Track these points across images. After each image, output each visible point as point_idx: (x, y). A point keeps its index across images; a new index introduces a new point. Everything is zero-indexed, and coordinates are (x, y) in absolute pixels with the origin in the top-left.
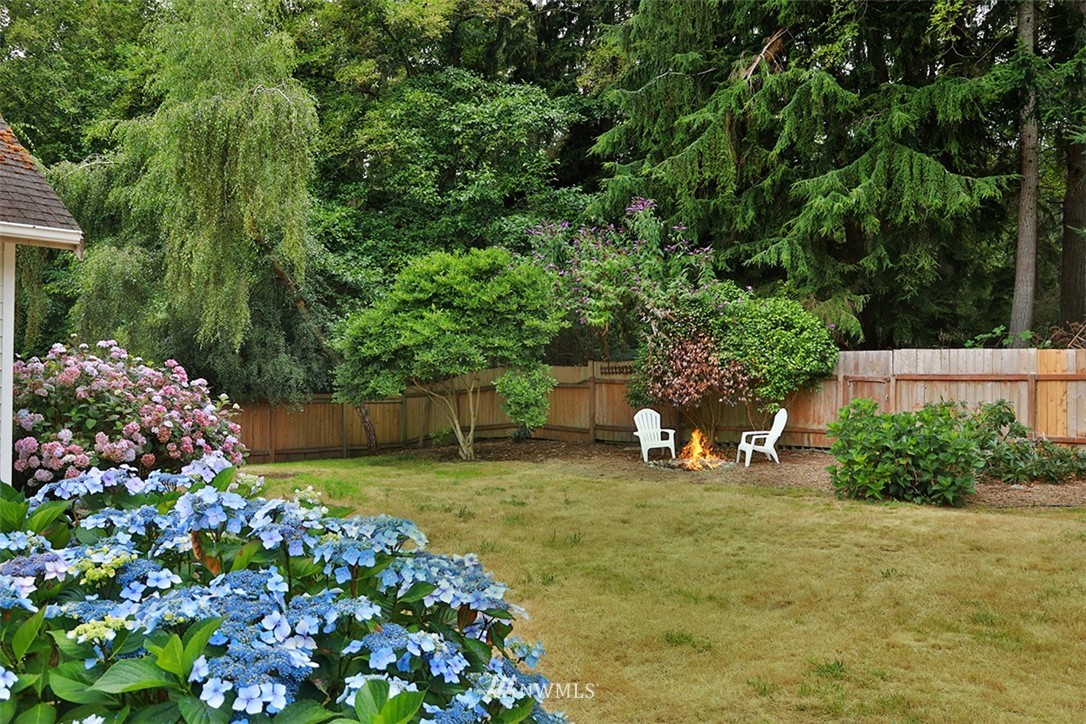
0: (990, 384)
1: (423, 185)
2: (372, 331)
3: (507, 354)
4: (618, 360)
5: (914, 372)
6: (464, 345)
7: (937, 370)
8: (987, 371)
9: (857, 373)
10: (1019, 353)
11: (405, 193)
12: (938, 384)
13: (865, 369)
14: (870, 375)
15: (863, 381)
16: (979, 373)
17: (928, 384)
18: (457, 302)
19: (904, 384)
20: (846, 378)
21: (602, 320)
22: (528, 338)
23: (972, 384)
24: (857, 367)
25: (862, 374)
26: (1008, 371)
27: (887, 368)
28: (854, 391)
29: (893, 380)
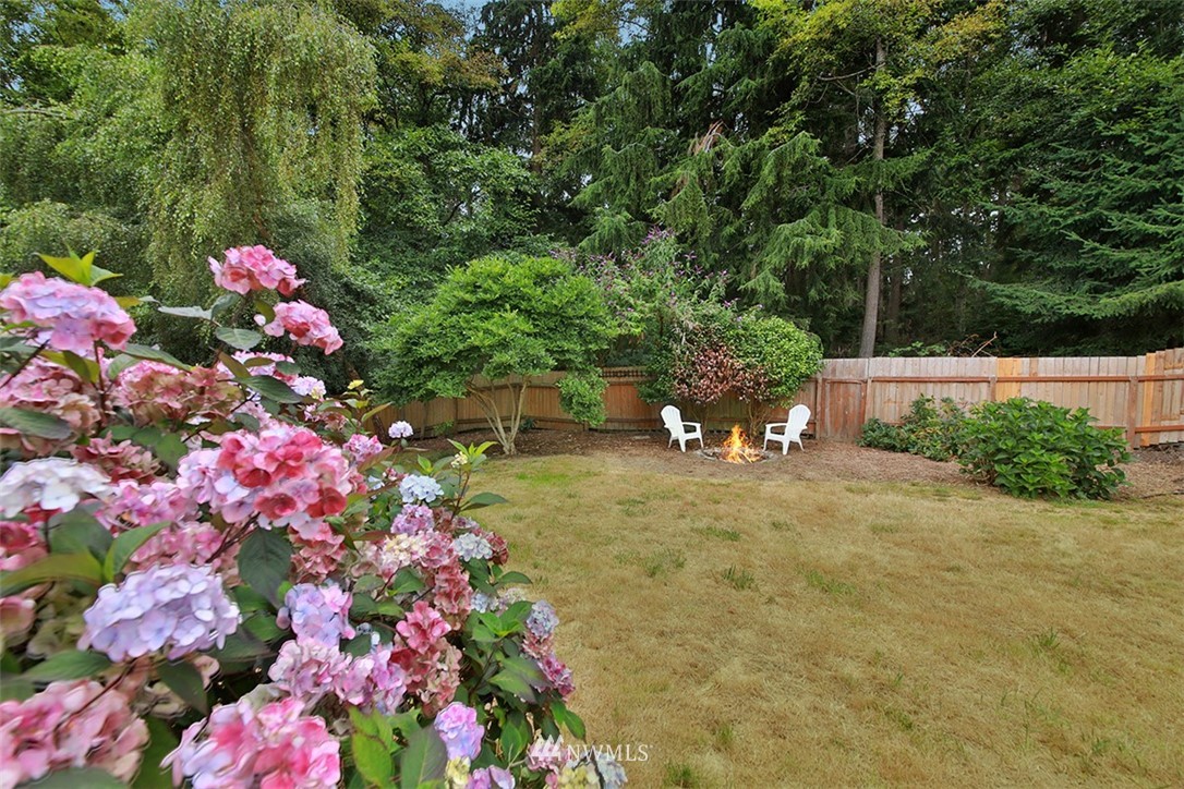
0: (955, 384)
1: (426, 215)
2: (430, 330)
3: (572, 357)
4: (614, 366)
5: (887, 375)
6: (538, 348)
7: (909, 374)
8: (953, 374)
9: (835, 375)
10: (982, 362)
11: (409, 220)
12: (909, 385)
13: (842, 373)
14: (845, 377)
15: (840, 382)
16: (946, 375)
17: (899, 385)
18: (524, 305)
19: (878, 384)
20: (824, 380)
21: (639, 330)
22: (591, 343)
23: (939, 384)
24: (834, 371)
25: (838, 377)
26: (970, 374)
27: (863, 371)
28: (831, 390)
29: (869, 381)
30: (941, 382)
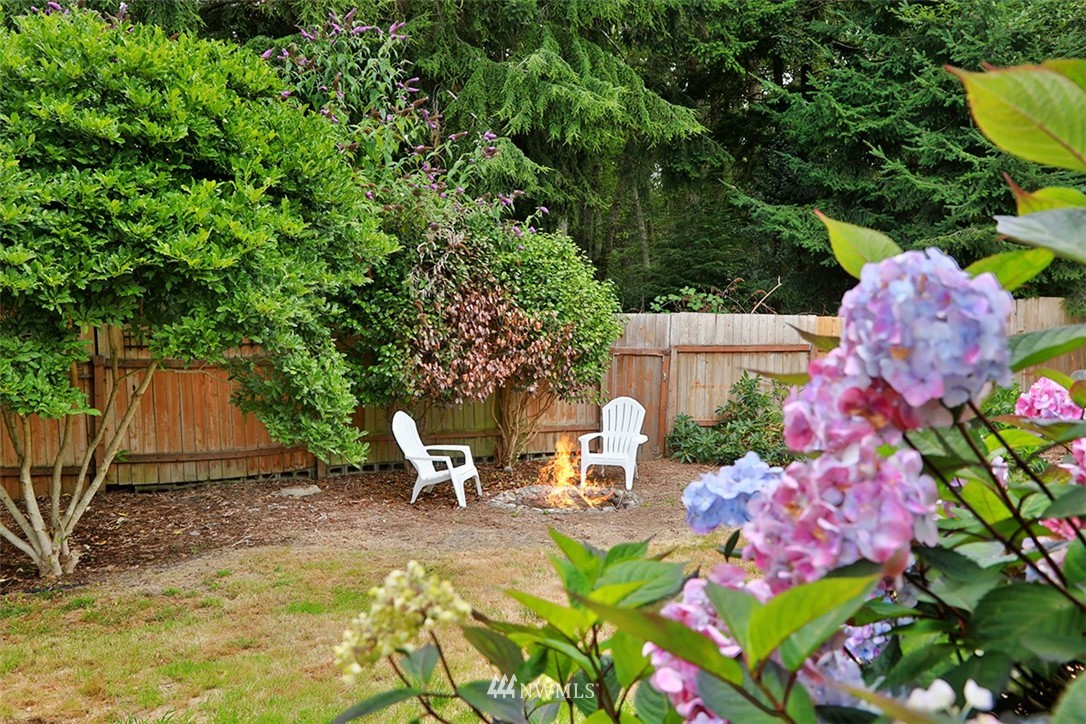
0: (772, 356)
5: (694, 342)
7: (719, 340)
8: (770, 340)
9: (624, 343)
12: (721, 358)
13: (634, 338)
15: (631, 355)
16: (762, 342)
17: (709, 357)
19: (684, 357)
23: (756, 355)
25: (630, 345)
26: (789, 341)
27: (663, 337)
28: (620, 368)
29: (674, 352)
30: (757, 352)
